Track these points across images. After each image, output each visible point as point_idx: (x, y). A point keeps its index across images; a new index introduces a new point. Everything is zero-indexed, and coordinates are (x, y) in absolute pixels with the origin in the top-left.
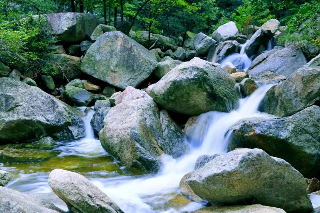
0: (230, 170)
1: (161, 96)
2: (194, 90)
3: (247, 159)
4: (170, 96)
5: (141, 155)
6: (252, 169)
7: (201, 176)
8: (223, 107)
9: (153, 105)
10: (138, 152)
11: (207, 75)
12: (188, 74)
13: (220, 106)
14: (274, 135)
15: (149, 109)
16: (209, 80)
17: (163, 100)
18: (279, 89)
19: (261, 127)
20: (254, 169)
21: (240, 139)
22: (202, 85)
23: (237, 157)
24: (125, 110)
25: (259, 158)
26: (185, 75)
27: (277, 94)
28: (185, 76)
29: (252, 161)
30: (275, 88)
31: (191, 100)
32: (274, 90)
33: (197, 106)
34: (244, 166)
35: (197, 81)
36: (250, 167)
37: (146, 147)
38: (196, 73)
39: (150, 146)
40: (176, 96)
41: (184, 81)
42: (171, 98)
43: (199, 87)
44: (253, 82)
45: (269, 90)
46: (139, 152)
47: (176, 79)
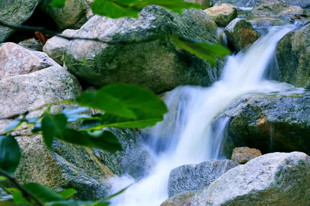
0: (262, 189)
1: (89, 64)
2: (152, 49)
3: (285, 170)
4: (107, 64)
5: (71, 178)
6: (294, 184)
7: (211, 202)
8: (204, 76)
9: (71, 81)
10: (63, 172)
11: (172, 20)
12: (139, 21)
13: (197, 75)
14: (300, 122)
15: (65, 89)
16: (176, 29)
17: (94, 70)
18: (300, 39)
19: (277, 109)
20: (296, 184)
21: (241, 132)
22: (166, 39)
23: (270, 167)
24: (15, 94)
25: (303, 166)
26: (135, 23)
27: (296, 46)
28: (134, 25)
29: (293, 171)
30: (292, 38)
31: (147, 68)
32: (290, 40)
33: (158, 78)
34: (283, 181)
35: (157, 33)
36: (290, 182)
37: (76, 162)
38: (153, 18)
39: (83, 159)
40: (120, 63)
41: (133, 34)
42: (110, 66)
43: (160, 44)
44: (249, 24)
45: (281, 40)
46: (66, 172)
47: (117, 32)
